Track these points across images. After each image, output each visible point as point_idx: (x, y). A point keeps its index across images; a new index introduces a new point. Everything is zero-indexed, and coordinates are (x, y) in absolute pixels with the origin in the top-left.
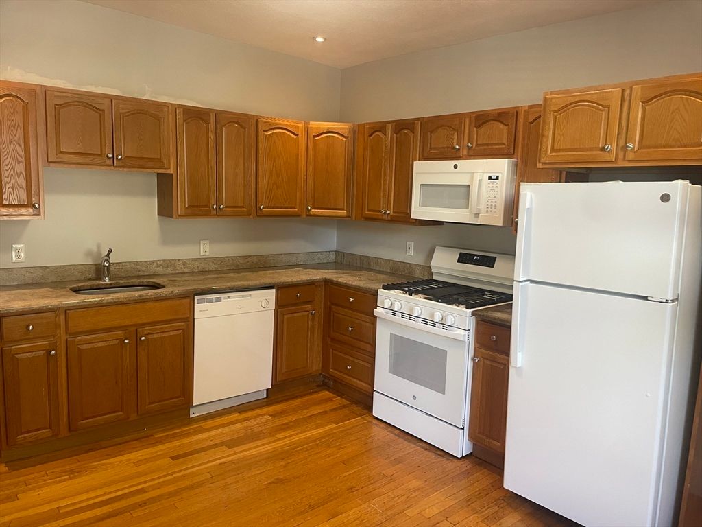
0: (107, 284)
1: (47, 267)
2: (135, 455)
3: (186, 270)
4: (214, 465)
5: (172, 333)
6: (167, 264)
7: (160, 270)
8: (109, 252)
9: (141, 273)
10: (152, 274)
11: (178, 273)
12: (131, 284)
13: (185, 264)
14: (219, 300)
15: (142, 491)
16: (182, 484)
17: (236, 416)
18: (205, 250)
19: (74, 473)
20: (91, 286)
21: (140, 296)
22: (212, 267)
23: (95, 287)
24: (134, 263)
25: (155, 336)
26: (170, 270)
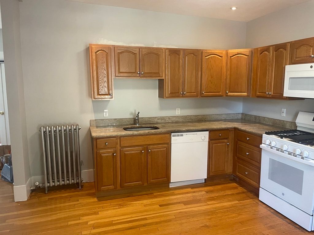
0: (137, 127)
1: (116, 119)
2: (145, 202)
3: (170, 121)
4: (177, 212)
5: (161, 149)
6: (162, 118)
7: (159, 121)
8: (139, 113)
9: (151, 122)
10: (155, 122)
11: (166, 123)
12: (147, 127)
13: (169, 118)
14: (182, 135)
15: (146, 219)
16: (162, 219)
17: (189, 190)
18: (178, 112)
19: (121, 206)
20: (131, 127)
21: (148, 133)
22: (181, 120)
23: (133, 128)
24: (149, 118)
25: (155, 150)
26: (163, 121)
